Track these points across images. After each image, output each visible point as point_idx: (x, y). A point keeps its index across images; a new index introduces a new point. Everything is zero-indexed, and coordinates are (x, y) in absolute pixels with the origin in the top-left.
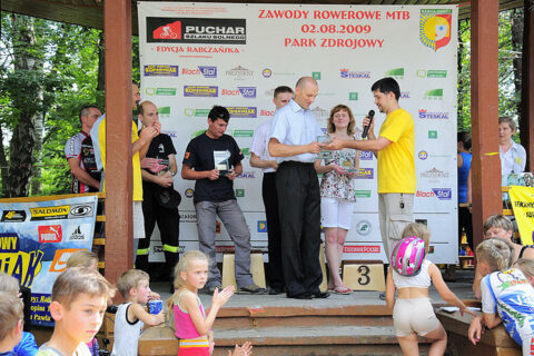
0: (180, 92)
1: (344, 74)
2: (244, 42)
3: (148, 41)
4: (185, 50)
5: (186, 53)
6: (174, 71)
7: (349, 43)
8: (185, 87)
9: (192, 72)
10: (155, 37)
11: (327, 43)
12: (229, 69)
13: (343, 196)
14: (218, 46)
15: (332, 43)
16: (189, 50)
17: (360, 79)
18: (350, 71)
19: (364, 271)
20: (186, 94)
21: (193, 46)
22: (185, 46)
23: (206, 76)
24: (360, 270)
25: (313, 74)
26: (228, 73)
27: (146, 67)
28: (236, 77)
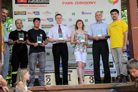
0: (27, 20)
1: (83, 13)
2: (48, 3)
3: (16, 4)
4: (29, 6)
5: (29, 7)
6: (25, 13)
7: (84, 3)
8: (29, 18)
9: (31, 13)
10: (18, 2)
11: (77, 3)
12: (44, 12)
13: (82, 51)
14: (40, 5)
15: (78, 3)
16: (30, 6)
17: (88, 15)
18: (85, 12)
19: (92, 78)
20: (29, 21)
21: (31, 5)
22: (28, 5)
24: (90, 78)
25: (72, 13)
26: (43, 13)
27: (15, 12)
28: (46, 15)
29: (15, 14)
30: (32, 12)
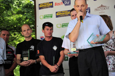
0: (54, 16)
9: (59, 4)
20: (57, 16)
23: (66, 5)
29: (40, 8)
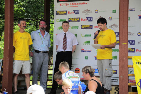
3: (58, 2)
4: (69, 4)
5: (69, 6)
14: (80, 2)
16: (71, 4)
24: (115, 89)
25: (113, 10)
26: (83, 12)
27: (57, 11)
28: (86, 14)
29: (57, 14)
30: (73, 11)
